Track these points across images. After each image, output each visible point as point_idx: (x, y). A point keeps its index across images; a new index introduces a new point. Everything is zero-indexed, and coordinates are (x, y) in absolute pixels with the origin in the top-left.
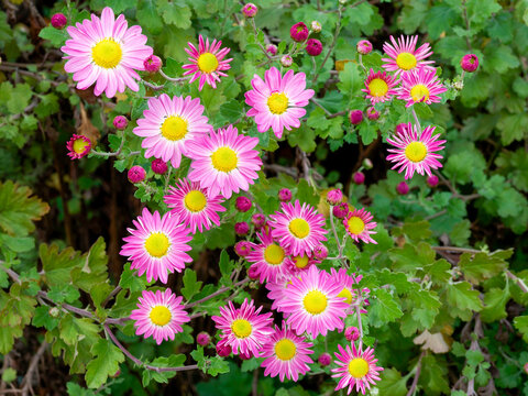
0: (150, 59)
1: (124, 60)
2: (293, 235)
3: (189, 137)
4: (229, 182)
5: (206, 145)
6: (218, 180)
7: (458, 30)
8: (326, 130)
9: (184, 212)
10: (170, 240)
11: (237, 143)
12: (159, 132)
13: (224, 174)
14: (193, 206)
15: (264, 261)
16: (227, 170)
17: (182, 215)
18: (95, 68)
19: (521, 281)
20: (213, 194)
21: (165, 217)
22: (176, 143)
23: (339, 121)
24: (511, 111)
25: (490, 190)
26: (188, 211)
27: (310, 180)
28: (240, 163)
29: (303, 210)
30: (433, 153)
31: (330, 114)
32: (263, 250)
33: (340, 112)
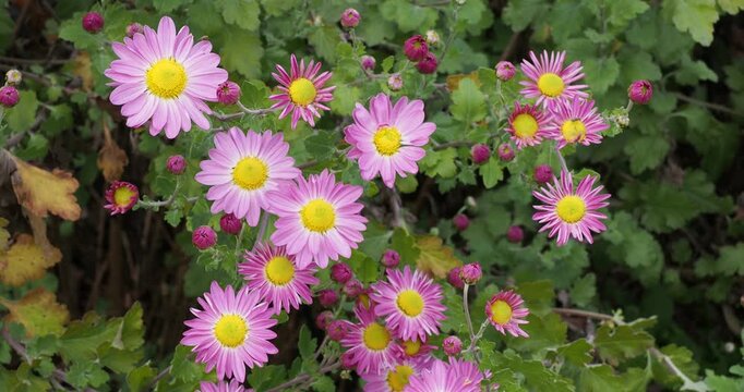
0: (225, 87)
1: (190, 87)
2: (402, 313)
3: (269, 185)
4: (325, 246)
5: (293, 197)
6: (311, 244)
7: (590, 33)
8: (435, 167)
9: (265, 285)
10: (248, 324)
11: (334, 194)
12: (230, 178)
13: (318, 234)
14: (276, 277)
15: (363, 345)
16: (322, 230)
17: (263, 289)
18: (151, 98)
19: (668, 359)
20: (303, 263)
21: (240, 293)
22: (253, 192)
23: (451, 154)
24: (644, 131)
25: (616, 232)
26: (270, 284)
27: (401, 223)
28: (338, 221)
29: (415, 279)
30: (592, 211)
31: (437, 145)
32: (362, 331)
33: (451, 142)
